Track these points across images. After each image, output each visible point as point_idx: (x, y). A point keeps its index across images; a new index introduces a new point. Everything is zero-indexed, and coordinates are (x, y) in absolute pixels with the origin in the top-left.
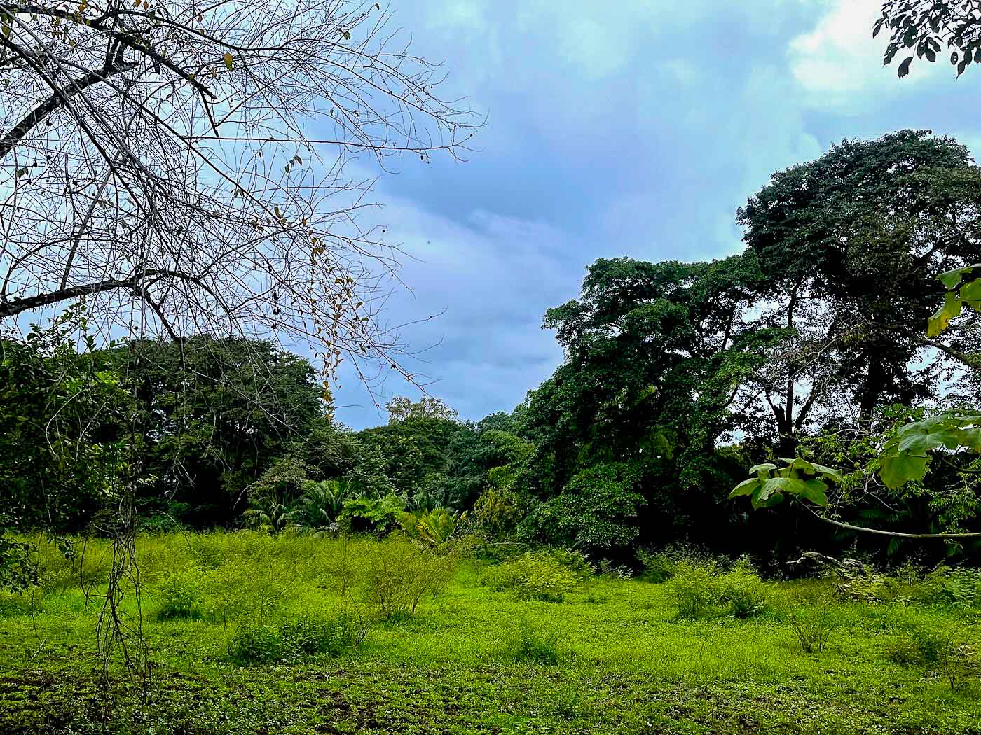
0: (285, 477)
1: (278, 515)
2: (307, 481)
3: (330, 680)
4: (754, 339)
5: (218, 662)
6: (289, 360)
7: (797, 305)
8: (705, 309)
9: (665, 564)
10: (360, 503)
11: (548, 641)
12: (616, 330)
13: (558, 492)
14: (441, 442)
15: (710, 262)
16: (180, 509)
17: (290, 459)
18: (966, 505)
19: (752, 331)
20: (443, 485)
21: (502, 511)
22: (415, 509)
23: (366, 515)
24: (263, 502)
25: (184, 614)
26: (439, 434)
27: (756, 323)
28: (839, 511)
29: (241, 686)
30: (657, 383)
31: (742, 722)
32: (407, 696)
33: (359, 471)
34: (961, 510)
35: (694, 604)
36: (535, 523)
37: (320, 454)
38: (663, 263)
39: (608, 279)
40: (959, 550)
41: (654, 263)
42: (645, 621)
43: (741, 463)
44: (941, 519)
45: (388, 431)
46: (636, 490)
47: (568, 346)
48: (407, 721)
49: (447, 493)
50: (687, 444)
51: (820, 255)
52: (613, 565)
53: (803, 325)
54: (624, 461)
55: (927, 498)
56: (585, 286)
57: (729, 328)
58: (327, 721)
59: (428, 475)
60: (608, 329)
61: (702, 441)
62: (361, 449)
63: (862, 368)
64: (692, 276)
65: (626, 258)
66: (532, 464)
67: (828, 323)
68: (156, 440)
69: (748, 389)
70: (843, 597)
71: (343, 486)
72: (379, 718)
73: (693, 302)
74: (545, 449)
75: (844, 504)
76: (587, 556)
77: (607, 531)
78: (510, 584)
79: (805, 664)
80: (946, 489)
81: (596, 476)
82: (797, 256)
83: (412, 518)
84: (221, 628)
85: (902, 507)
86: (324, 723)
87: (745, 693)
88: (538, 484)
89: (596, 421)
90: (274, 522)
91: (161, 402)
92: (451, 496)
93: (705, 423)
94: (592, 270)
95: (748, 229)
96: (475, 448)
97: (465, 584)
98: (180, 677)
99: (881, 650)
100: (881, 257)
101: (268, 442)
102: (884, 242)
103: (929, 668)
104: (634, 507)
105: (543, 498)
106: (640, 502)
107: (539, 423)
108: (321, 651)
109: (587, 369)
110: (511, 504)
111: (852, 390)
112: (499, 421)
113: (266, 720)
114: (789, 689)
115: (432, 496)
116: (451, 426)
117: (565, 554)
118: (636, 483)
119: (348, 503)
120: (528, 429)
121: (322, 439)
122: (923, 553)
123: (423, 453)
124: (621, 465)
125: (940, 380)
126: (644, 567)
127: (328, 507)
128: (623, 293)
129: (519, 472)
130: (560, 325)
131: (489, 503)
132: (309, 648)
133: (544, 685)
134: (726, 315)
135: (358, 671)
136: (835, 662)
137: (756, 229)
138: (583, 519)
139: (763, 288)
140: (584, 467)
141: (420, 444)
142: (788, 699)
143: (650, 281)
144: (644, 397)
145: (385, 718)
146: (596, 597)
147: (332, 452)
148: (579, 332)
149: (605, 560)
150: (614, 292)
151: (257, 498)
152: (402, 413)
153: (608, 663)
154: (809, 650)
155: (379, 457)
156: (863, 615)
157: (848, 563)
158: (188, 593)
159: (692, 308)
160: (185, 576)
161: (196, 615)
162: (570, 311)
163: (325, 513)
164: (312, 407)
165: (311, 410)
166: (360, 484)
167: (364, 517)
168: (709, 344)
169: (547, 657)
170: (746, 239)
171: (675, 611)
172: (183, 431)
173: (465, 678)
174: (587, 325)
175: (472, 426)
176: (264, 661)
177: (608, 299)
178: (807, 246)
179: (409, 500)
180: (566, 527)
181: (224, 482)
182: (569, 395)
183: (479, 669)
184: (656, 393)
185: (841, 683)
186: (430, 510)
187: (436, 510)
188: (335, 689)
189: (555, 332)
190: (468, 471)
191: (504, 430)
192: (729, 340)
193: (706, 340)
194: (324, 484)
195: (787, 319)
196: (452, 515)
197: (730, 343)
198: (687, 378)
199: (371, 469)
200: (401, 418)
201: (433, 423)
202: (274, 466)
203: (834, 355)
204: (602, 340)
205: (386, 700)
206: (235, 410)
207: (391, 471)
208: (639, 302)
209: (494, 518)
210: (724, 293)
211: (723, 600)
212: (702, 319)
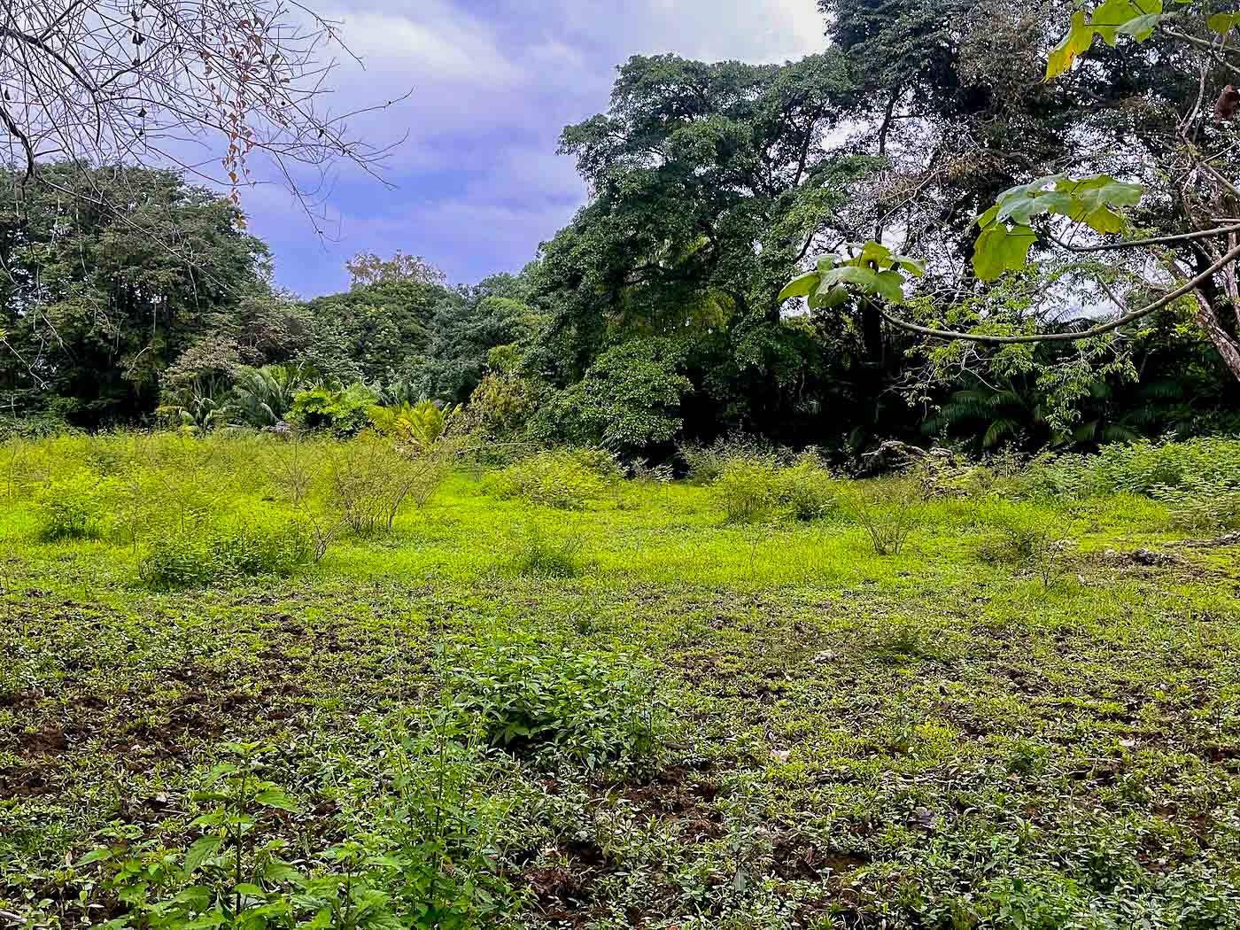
0: (211, 361)
1: (204, 412)
2: (241, 366)
3: (278, 604)
4: (836, 171)
5: (126, 588)
6: (204, 199)
7: (892, 127)
8: (774, 130)
9: (715, 462)
10: (316, 395)
11: (564, 551)
12: (656, 156)
13: (580, 376)
14: (424, 313)
15: (782, 64)
16: (65, 405)
17: (216, 336)
18: (1079, 382)
19: (833, 161)
20: (427, 371)
21: (507, 404)
22: (393, 402)
23: (325, 411)
24: (181, 395)
25: (76, 534)
26: (420, 304)
27: (840, 150)
28: (930, 393)
29: (158, 613)
30: (710, 233)
31: (797, 629)
32: (380, 616)
33: (312, 353)
34: (1074, 387)
35: (747, 505)
36: (551, 417)
37: (258, 329)
38: (720, 64)
39: (645, 84)
40: (1067, 437)
41: (708, 63)
42: (686, 527)
43: (813, 337)
44: (1050, 400)
45: (352, 300)
46: (680, 371)
47: (592, 180)
48: (378, 642)
49: (434, 381)
50: (746, 311)
51: (925, 56)
52: (649, 465)
53: (898, 154)
54: (666, 335)
55: (1035, 374)
56: (614, 94)
57: (804, 157)
58: (273, 646)
59: (407, 358)
60: (646, 155)
61: (764, 307)
62: (314, 323)
63: (969, 212)
64: (758, 83)
65: (671, 55)
66: (546, 341)
67: (929, 151)
68: (20, 312)
69: (825, 239)
70: (927, 492)
71: (291, 373)
72: (342, 641)
73: (758, 120)
74: (564, 320)
75: (936, 384)
76: (616, 455)
77: (643, 424)
78: (518, 491)
79: (877, 566)
80: (1059, 362)
81: (629, 355)
82: (895, 57)
83: (387, 413)
84: (129, 549)
85: (1005, 386)
86: (268, 649)
87: (804, 599)
88: (554, 368)
89: (630, 284)
90: (199, 422)
91: (22, 258)
92: (438, 385)
93: (770, 283)
94: (625, 71)
95: (833, 18)
96: (470, 321)
97: (460, 492)
98: (73, 606)
99: (967, 549)
100: (1002, 60)
101: (184, 314)
102: (1006, 38)
103: (1021, 566)
104: (678, 393)
105: (561, 386)
106: (683, 386)
107: (556, 286)
108: (266, 571)
109: (618, 212)
110: (520, 394)
111: (954, 241)
112: (503, 284)
113: (191, 647)
114: (856, 594)
115: (413, 385)
116: (437, 292)
117: (588, 453)
118: (680, 364)
119: (299, 395)
120: (540, 295)
121: (258, 309)
122: (1024, 437)
123: (400, 329)
124: (662, 340)
125: (1063, 227)
126: (687, 468)
127: (273, 402)
128: (667, 108)
129: (529, 351)
130: (583, 149)
131: (491, 393)
132: (250, 568)
133: (558, 599)
134: (801, 140)
135: (317, 593)
136: (912, 564)
137: (844, 18)
138: (612, 410)
139: (849, 103)
140: (614, 343)
141: (394, 317)
142: (854, 605)
143: (702, 89)
144: (692, 251)
145: (351, 640)
146: (627, 503)
147: (274, 328)
148: (608, 160)
149: (639, 459)
150: (654, 103)
151: (173, 390)
152: (368, 274)
153: (637, 572)
154: (883, 552)
155: (340, 334)
156: (949, 511)
157: (935, 452)
158: (79, 506)
159: (757, 127)
160: (73, 484)
161: (93, 535)
162: (595, 130)
163: (268, 408)
164: (242, 265)
165: (241, 269)
166: (316, 372)
167: (322, 414)
168: (778, 179)
169: (563, 568)
170: (830, 31)
171: (723, 515)
172: (60, 298)
173: (457, 594)
174: (618, 150)
175: (465, 292)
176: (189, 584)
177: (647, 113)
178: (908, 44)
179: (383, 391)
180: (590, 420)
181: (125, 369)
182: (594, 247)
183: (475, 585)
184: (707, 246)
185: (917, 585)
186: (412, 403)
187: (420, 404)
188: (286, 613)
189: (575, 159)
190: (462, 352)
191: (507, 297)
192: (803, 173)
193: (774, 174)
194: (265, 370)
195: (879, 146)
196: (441, 410)
197: (804, 176)
198: (747, 224)
199: (329, 350)
200: (368, 282)
201: (411, 290)
202: (194, 346)
203: (935, 194)
204: (638, 171)
205: (353, 622)
206: (132, 268)
207: (358, 353)
208: (687, 120)
209: (498, 412)
210: (799, 109)
211: (783, 500)
212: (769, 145)
